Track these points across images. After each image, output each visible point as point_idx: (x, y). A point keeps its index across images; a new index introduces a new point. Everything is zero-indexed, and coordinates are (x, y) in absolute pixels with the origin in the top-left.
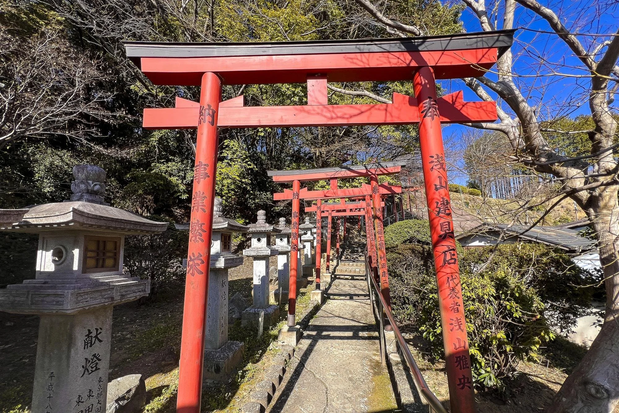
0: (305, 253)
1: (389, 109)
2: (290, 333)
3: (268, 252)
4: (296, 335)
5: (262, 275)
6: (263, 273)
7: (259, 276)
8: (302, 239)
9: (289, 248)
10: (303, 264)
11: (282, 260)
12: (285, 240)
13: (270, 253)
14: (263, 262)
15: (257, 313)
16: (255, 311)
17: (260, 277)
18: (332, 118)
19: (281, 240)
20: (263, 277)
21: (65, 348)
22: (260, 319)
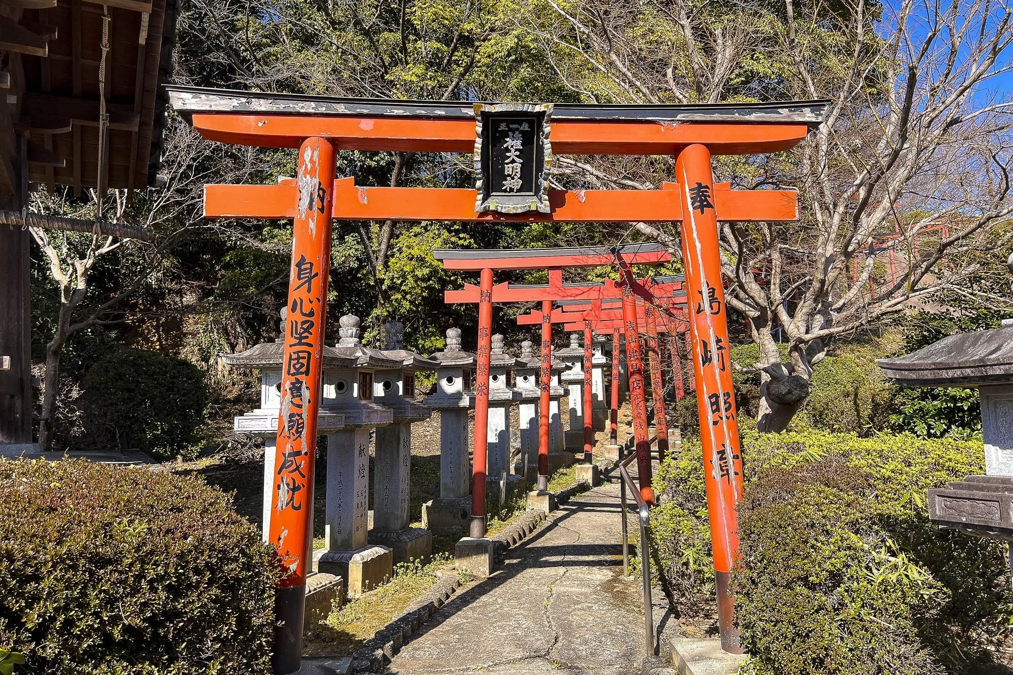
0: (571, 406)
1: (601, 290)
2: (541, 497)
3: (509, 395)
4: (549, 500)
5: (499, 430)
6: (502, 427)
7: (496, 430)
8: (563, 378)
9: (539, 393)
10: (567, 428)
11: (526, 413)
12: (532, 379)
13: (511, 397)
14: (502, 411)
15: (494, 482)
16: (492, 480)
17: (498, 432)
18: (564, 297)
19: (525, 378)
20: (502, 432)
21: (395, 445)
22: (502, 482)
